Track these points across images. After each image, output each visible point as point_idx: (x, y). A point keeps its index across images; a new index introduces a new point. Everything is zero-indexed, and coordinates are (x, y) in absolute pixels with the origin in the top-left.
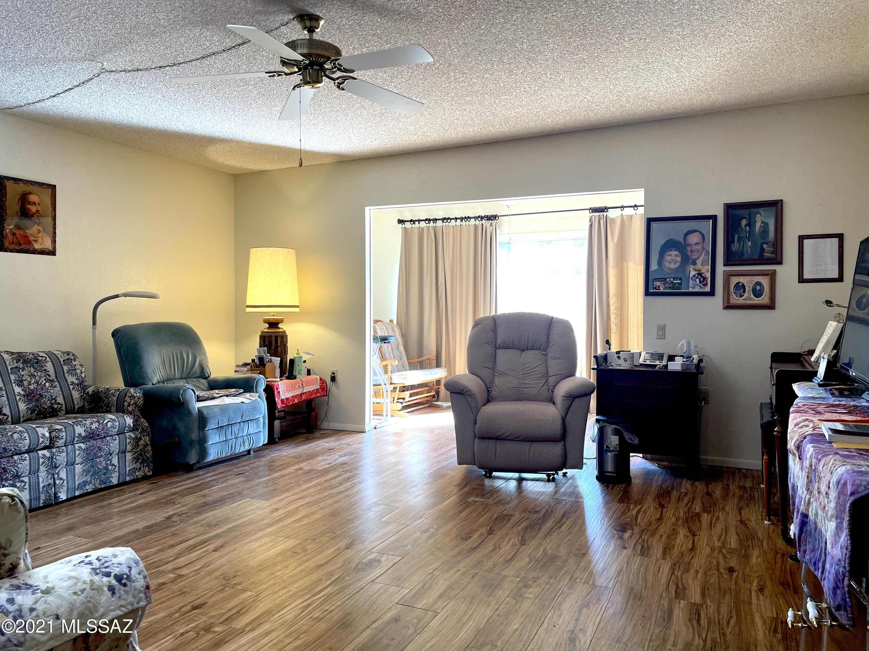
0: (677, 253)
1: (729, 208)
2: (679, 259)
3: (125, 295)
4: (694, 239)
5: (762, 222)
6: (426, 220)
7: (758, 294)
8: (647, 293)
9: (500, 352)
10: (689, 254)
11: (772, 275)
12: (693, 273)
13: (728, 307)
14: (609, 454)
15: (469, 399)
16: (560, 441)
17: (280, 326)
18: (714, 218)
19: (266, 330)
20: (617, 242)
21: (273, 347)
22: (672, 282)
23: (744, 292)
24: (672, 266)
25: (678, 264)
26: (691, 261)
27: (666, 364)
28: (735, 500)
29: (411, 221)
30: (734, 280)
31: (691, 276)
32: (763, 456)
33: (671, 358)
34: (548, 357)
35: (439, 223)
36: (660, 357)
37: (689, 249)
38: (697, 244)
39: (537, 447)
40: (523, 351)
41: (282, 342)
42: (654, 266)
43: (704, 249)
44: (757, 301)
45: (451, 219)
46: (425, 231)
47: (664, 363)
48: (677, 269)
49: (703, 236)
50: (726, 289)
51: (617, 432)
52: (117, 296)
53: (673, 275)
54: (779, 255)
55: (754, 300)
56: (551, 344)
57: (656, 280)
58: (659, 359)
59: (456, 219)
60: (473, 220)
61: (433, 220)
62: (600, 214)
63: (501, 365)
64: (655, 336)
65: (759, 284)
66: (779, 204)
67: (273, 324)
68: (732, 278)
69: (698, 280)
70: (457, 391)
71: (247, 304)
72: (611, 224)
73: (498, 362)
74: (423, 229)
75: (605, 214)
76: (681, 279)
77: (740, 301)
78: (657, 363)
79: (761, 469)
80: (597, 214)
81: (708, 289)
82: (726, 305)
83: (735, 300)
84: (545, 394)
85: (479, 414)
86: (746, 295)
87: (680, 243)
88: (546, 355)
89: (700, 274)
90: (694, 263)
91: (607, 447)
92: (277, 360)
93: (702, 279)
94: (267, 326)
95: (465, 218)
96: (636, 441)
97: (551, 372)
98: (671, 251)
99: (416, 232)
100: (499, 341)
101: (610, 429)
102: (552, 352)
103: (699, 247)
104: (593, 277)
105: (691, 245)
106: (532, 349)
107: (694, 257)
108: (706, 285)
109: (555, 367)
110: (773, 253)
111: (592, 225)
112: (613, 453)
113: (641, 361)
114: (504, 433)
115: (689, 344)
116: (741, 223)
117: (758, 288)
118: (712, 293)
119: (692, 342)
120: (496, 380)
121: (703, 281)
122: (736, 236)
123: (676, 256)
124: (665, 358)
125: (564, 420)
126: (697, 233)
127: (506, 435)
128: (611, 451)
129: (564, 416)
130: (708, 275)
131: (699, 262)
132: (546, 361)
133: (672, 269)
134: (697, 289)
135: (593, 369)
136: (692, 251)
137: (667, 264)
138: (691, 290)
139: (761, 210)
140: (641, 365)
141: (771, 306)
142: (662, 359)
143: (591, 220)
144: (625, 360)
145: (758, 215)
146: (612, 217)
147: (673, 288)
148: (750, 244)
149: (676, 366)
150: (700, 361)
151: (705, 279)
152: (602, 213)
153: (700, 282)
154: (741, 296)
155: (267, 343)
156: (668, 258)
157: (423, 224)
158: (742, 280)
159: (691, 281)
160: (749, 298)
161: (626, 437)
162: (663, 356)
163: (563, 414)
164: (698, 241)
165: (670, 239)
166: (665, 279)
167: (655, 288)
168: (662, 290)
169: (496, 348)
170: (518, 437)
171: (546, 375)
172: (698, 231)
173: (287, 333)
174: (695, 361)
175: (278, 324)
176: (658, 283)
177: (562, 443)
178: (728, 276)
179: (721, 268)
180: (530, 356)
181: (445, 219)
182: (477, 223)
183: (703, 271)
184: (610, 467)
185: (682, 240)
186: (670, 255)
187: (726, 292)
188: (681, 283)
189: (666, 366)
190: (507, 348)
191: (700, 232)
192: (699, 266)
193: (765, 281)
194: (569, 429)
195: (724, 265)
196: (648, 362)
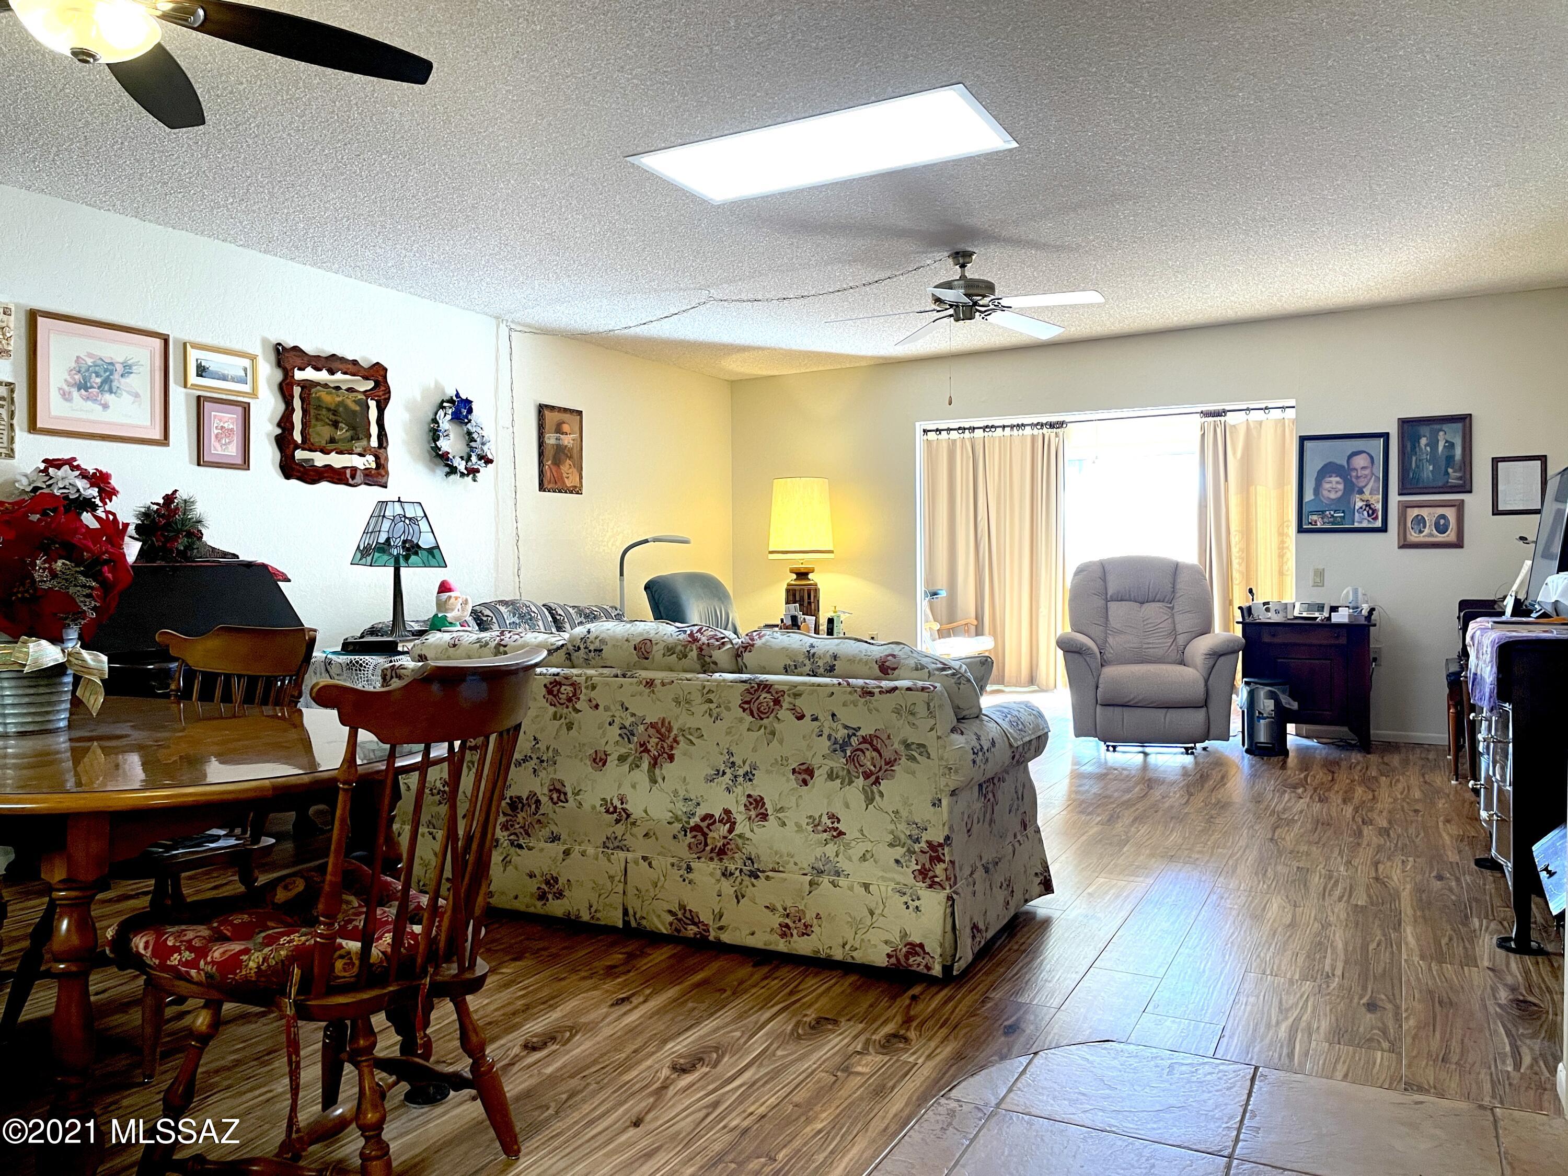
0: (1338, 479)
1: (1404, 423)
2: (1341, 487)
3: (655, 540)
4: (1360, 462)
5: (1447, 442)
6: (960, 428)
7: (1442, 529)
8: (1301, 530)
9: (1113, 606)
10: (1354, 480)
11: (1460, 507)
12: (1359, 504)
13: (1405, 545)
14: (1262, 721)
15: (1088, 659)
16: (1202, 707)
17: (810, 576)
18: (1386, 436)
19: (793, 582)
20: (1242, 457)
21: (806, 603)
22: (1332, 516)
23: (1425, 527)
24: (1333, 496)
25: (1340, 494)
26: (1357, 489)
27: (1327, 615)
28: (1417, 768)
29: (937, 430)
30: (1413, 513)
31: (1357, 508)
32: (1449, 709)
33: (1334, 609)
34: (1175, 610)
35: (979, 433)
36: (1321, 608)
37: (1354, 474)
38: (1363, 468)
39: (1173, 715)
40: (1142, 603)
41: (815, 597)
42: (1309, 496)
43: (1373, 474)
44: (1441, 538)
45: (996, 427)
46: (958, 444)
47: (1326, 614)
48: (1339, 499)
49: (1372, 458)
50: (1402, 524)
51: (1272, 696)
52: (646, 541)
53: (1333, 507)
54: (1468, 482)
55: (1437, 536)
56: (1178, 595)
57: (1312, 513)
58: (1318, 611)
59: (1004, 427)
60: (1028, 428)
61: (969, 429)
62: (1215, 419)
63: (1114, 622)
64: (1311, 583)
65: (1443, 517)
66: (1467, 421)
67: (802, 575)
68: (1409, 510)
69: (1365, 513)
70: (1074, 649)
71: (771, 549)
72: (1231, 433)
73: (1110, 618)
74: (954, 441)
75: (1222, 419)
76: (1343, 512)
77: (1421, 538)
78: (1317, 615)
79: (1447, 743)
80: (1211, 419)
81: (1379, 523)
82: (1401, 544)
83: (1414, 537)
84: (1174, 655)
85: (1102, 676)
86: (1427, 531)
87: (1344, 467)
88: (1172, 608)
89: (1368, 505)
90: (1361, 492)
91: (1260, 713)
92: (811, 619)
93: (1370, 512)
94: (795, 576)
95: (1018, 425)
96: (1295, 706)
97: (1180, 628)
98: (1330, 477)
99: (945, 445)
100: (1110, 592)
101: (1262, 692)
102: (1179, 605)
103: (1367, 472)
104: (1206, 507)
105: (1357, 470)
106: (1154, 601)
107: (1362, 484)
108: (1376, 518)
109: (1185, 622)
110: (1460, 478)
111: (1203, 435)
112: (1267, 720)
113: (1296, 614)
114: (1133, 699)
115: (1355, 592)
116: (1419, 443)
117: (1442, 522)
118: (1384, 529)
119: (1360, 590)
120: (1110, 640)
121: (1373, 514)
122: (1414, 458)
123: (1337, 483)
124: (1327, 609)
125: (1206, 681)
126: (1364, 455)
127: (1136, 700)
128: (1265, 718)
129: (1206, 677)
130: (1379, 506)
131: (1367, 491)
132: (1173, 616)
133: (1333, 500)
134: (1365, 525)
135: (1238, 623)
136: (1358, 477)
137: (1325, 493)
138: (1356, 525)
139: (1446, 427)
140: (1296, 618)
141: (1458, 544)
142: (1323, 611)
143: (1202, 427)
144: (1277, 612)
145: (1441, 433)
146: (1232, 424)
147: (1333, 523)
148: (1431, 468)
149: (1343, 616)
150: (1372, 610)
151: (1374, 511)
152: (1218, 418)
153: (1369, 515)
154: (1421, 532)
155: (798, 598)
156: (1327, 486)
157: (954, 435)
158: (1424, 512)
159: (1356, 514)
160: (1429, 533)
161: (1283, 701)
162: (1323, 607)
163: (1206, 676)
164: (1365, 465)
165: (1330, 463)
166: (1323, 512)
167: (1311, 523)
168: (1319, 525)
169: (1107, 601)
170: (1152, 703)
171: (1174, 633)
172: (1364, 452)
173: (819, 586)
174: (1365, 613)
175: (807, 574)
176: (1315, 517)
177: (1205, 709)
178: (1404, 508)
179: (1394, 498)
180: (1153, 610)
181: (987, 427)
182: (1036, 432)
183: (1372, 501)
184: (1262, 736)
185: (1345, 464)
186: (1330, 482)
187: (1402, 526)
188: (1344, 517)
189: (1329, 618)
190: (1121, 600)
191: (1368, 454)
192: (1367, 496)
193: (1450, 513)
194: (1211, 692)
195: (1400, 494)
196: (1305, 615)
